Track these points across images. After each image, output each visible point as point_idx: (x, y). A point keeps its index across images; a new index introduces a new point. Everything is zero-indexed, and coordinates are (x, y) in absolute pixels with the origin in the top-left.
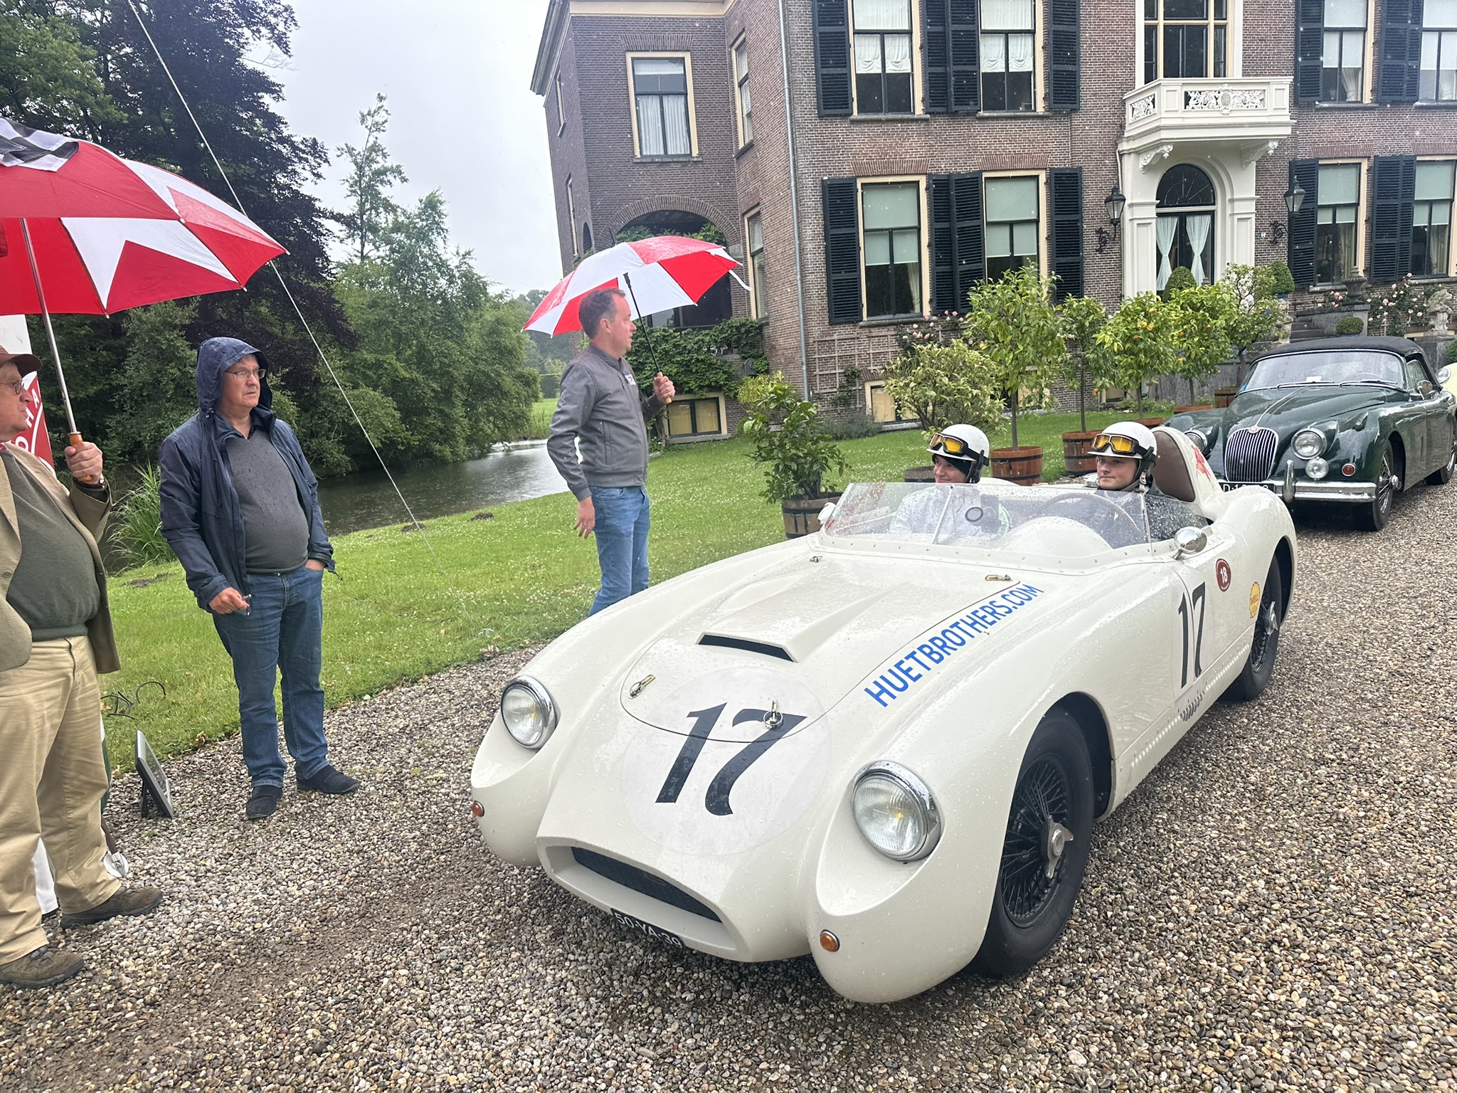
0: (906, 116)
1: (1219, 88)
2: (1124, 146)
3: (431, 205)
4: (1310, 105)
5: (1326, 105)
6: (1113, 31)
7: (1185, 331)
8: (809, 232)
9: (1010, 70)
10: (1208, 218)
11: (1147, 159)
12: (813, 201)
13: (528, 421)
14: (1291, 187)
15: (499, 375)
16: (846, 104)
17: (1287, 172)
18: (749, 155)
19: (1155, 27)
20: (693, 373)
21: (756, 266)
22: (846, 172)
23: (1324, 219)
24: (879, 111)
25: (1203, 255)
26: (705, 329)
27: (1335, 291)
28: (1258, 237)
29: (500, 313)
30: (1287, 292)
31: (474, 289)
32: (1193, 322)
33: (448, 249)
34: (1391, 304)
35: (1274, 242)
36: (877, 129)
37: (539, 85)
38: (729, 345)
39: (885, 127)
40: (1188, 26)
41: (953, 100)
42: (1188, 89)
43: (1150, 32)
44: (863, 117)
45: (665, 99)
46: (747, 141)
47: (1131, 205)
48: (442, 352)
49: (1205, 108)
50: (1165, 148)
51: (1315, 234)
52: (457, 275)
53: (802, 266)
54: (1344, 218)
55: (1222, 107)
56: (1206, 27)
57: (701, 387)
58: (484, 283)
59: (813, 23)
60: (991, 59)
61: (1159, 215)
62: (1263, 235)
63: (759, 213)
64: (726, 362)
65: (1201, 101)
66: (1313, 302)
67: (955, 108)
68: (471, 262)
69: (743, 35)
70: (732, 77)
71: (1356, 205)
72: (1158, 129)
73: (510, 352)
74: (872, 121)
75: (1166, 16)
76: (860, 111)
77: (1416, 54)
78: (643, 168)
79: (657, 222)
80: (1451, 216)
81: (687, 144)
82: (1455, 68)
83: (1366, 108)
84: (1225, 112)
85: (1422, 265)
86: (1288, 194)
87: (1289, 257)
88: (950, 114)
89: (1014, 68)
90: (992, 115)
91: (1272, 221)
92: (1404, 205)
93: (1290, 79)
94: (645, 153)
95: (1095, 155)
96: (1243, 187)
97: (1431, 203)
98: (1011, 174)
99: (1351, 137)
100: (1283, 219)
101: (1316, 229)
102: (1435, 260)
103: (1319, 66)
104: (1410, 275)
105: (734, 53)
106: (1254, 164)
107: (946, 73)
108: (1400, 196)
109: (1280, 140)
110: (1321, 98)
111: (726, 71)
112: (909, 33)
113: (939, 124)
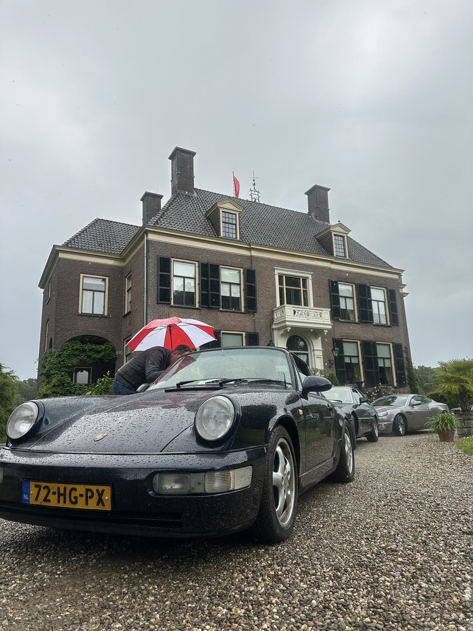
0: (192, 307)
1: (306, 310)
2: (274, 327)
4: (338, 320)
5: (343, 321)
6: (268, 288)
10: (306, 356)
11: (281, 332)
14: (334, 347)
16: (169, 300)
17: (332, 343)
18: (129, 316)
19: (283, 288)
23: (347, 360)
24: (182, 304)
28: (324, 364)
29: (5, 381)
34: (375, 394)
35: (330, 367)
36: (180, 310)
37: (42, 285)
39: (184, 310)
40: (294, 289)
41: (210, 304)
42: (295, 309)
43: (281, 290)
44: (175, 305)
45: (95, 293)
46: (129, 311)
49: (301, 316)
50: (288, 328)
51: (345, 366)
54: (354, 361)
55: (307, 317)
56: (300, 290)
59: (158, 270)
60: (224, 291)
62: (326, 364)
63: (130, 339)
65: (299, 313)
67: (211, 306)
69: (131, 273)
70: (125, 288)
71: (358, 357)
72: (285, 321)
74: (179, 307)
75: (286, 285)
76: (174, 303)
77: (371, 307)
78: (81, 318)
79: (83, 339)
80: (391, 364)
81: (103, 310)
82: (384, 314)
83: (356, 323)
84: (308, 318)
85: (384, 381)
86: (333, 350)
87: (336, 373)
88: (209, 308)
89: (233, 295)
90: (225, 310)
91: (329, 359)
92: (374, 358)
93: (330, 310)
94: (83, 312)
95: (263, 329)
96: (317, 345)
97: (384, 358)
98: (232, 332)
99: (353, 332)
100: (333, 359)
101: (345, 363)
102: (388, 380)
103: (339, 308)
104: (380, 384)
105: (127, 279)
106: (320, 338)
107: (207, 295)
108: (372, 355)
109: (328, 330)
110: (341, 318)
111: (123, 286)
112: (195, 279)
113: (204, 311)
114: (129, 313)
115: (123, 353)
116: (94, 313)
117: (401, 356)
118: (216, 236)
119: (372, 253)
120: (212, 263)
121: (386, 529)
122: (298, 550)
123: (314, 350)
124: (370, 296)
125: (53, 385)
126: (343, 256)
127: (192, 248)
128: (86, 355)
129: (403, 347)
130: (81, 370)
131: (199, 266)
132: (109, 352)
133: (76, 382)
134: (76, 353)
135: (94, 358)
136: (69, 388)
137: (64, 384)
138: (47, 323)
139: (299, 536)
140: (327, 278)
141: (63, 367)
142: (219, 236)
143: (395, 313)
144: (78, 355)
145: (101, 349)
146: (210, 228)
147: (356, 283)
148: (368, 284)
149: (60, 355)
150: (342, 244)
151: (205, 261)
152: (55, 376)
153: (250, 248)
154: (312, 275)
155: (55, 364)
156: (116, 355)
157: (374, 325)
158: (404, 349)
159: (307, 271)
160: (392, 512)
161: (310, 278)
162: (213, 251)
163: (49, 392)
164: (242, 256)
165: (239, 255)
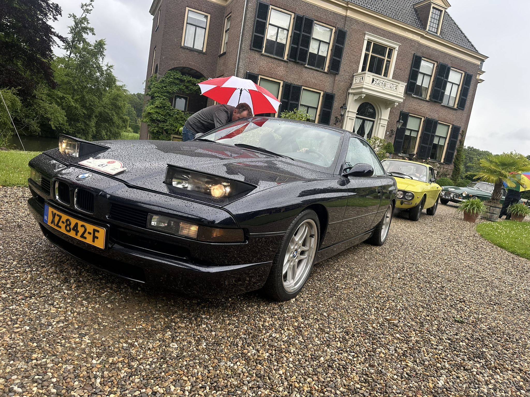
0: (281, 58)
1: (384, 80)
2: (350, 91)
3: (100, 45)
4: (410, 95)
5: (415, 96)
6: (354, 52)
9: (319, 54)
10: (372, 123)
11: (356, 97)
14: (400, 119)
15: (113, 115)
16: (261, 47)
17: (399, 115)
18: (224, 57)
19: (368, 55)
22: (256, 72)
23: (407, 133)
24: (272, 54)
25: (368, 134)
27: (406, 157)
28: (386, 133)
29: (119, 93)
31: (110, 80)
33: (104, 62)
35: (390, 136)
36: (270, 60)
37: (152, 11)
39: (273, 60)
40: (379, 58)
41: (298, 58)
42: (374, 77)
43: (366, 56)
44: (266, 54)
45: (197, 28)
46: (224, 52)
47: (348, 111)
48: (91, 100)
49: (378, 85)
50: (363, 95)
51: (404, 138)
52: (105, 73)
54: (414, 134)
56: (384, 60)
58: (115, 80)
59: (255, 16)
60: (313, 48)
61: (357, 117)
62: (388, 133)
65: (377, 82)
68: (112, 70)
69: (231, 14)
70: (224, 28)
71: (418, 131)
72: (362, 88)
73: (119, 108)
74: (269, 57)
75: (372, 52)
76: (265, 52)
77: (444, 88)
78: (183, 51)
79: (184, 71)
80: (445, 143)
81: (202, 46)
82: (455, 97)
83: (427, 101)
84: (384, 88)
85: (433, 156)
86: (398, 121)
87: (394, 142)
88: (296, 63)
90: (310, 67)
91: (391, 129)
92: (432, 135)
93: (406, 84)
94: (185, 45)
95: (340, 91)
96: (385, 115)
97: (440, 137)
98: (312, 90)
99: (420, 109)
100: (395, 129)
101: (404, 136)
102: (438, 156)
103: (415, 83)
104: (429, 158)
105: (226, 19)
106: (390, 109)
107: (297, 48)
108: (431, 132)
109: (399, 103)
110: (414, 93)
111: (222, 25)
112: (288, 30)
113: (291, 65)
114: (224, 53)
116: (195, 48)
117: (456, 138)
120: (307, 16)
121: (394, 302)
122: (320, 306)
123: (380, 119)
124: (447, 77)
125: (156, 106)
126: (435, 31)
128: (184, 85)
129: (461, 130)
130: (180, 97)
131: (294, 18)
133: (174, 107)
134: (177, 82)
135: (191, 89)
136: (169, 111)
137: (165, 106)
138: (155, 48)
139: (325, 293)
140: (413, 52)
141: (165, 92)
143: (464, 98)
144: (178, 84)
147: (439, 62)
148: (450, 65)
149: (163, 80)
150: (438, 19)
151: (301, 14)
152: (158, 99)
153: (347, 7)
155: (159, 88)
157: (442, 105)
158: (461, 132)
159: (396, 42)
160: (404, 286)
161: (397, 49)
162: (311, 4)
163: (152, 111)
164: (337, 14)
165: (335, 13)
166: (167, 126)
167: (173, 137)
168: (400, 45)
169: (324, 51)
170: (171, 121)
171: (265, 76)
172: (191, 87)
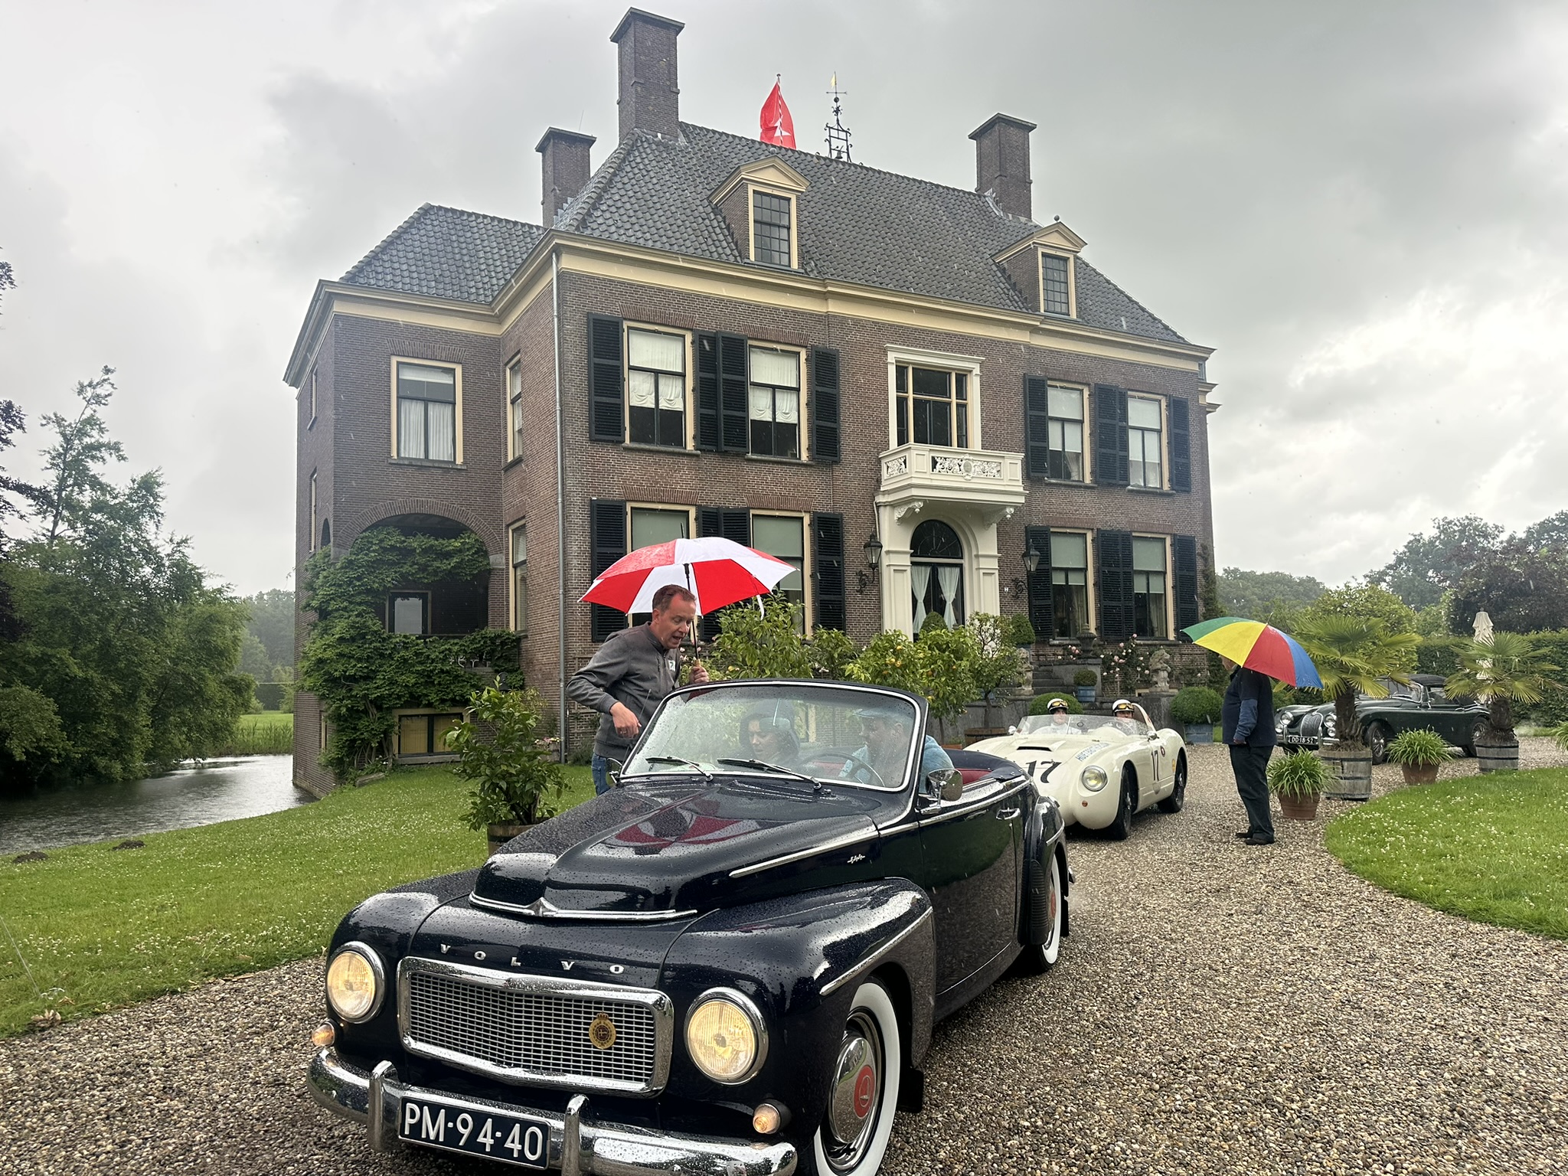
0: (677, 450)
1: (962, 457)
2: (880, 499)
3: (147, 486)
4: (1040, 480)
5: (1053, 481)
6: (870, 397)
7: (933, 671)
8: (575, 548)
9: (777, 420)
10: (957, 570)
11: (900, 513)
12: (580, 519)
13: (231, 733)
14: (1028, 548)
15: (202, 678)
16: (619, 431)
17: (1023, 538)
18: (517, 468)
19: (906, 399)
20: (434, 685)
21: (519, 578)
22: (616, 494)
23: (1058, 580)
24: (653, 441)
25: (954, 603)
26: (454, 638)
27: (1072, 645)
28: (1001, 591)
29: (213, 609)
30: (1029, 643)
31: (185, 579)
32: (940, 662)
33: (159, 536)
34: (1121, 661)
35: (1016, 597)
36: (649, 458)
37: (293, 376)
38: (481, 658)
39: (657, 458)
40: (934, 402)
41: (723, 440)
42: (935, 454)
43: (901, 403)
44: (635, 445)
45: (431, 406)
46: (517, 455)
47: (888, 552)
48: (132, 649)
49: (950, 473)
50: (916, 504)
51: (1052, 594)
52: (167, 564)
53: (565, 580)
54: (1075, 580)
55: (965, 474)
56: (949, 404)
57: (443, 701)
58: (200, 575)
59: (589, 352)
60: (759, 408)
61: (913, 564)
62: (1006, 589)
63: (524, 526)
64: (475, 675)
65: (946, 466)
66: (1054, 654)
67: (725, 448)
68: (187, 551)
69: (519, 356)
70: (505, 393)
71: (1085, 570)
72: (911, 486)
73: (221, 653)
74: (644, 451)
75: (915, 391)
76: (631, 440)
77: (1125, 446)
78: (398, 471)
79: (410, 524)
80: (1165, 587)
81: (450, 451)
82: (1157, 462)
83: (1087, 487)
84: (967, 478)
85: (1145, 628)
86: (1026, 554)
87: (1030, 612)
88: (720, 453)
89: (780, 419)
90: (760, 458)
91: (1013, 579)
92: (1125, 573)
93: (1022, 455)
94: (402, 455)
95: (855, 505)
96: (987, 545)
97: (1148, 573)
98: (777, 513)
99: (1076, 510)
100: (1022, 576)
101: (1052, 587)
102: (1155, 624)
103: (1046, 448)
104: (1135, 635)
105: (508, 371)
106: (994, 526)
107: (716, 416)
108: (1121, 565)
109: (1015, 508)
110: (1049, 474)
111: (499, 387)
112: (683, 375)
113: (709, 461)
114: (518, 461)
115: (507, 559)
116: (431, 458)
117: (1192, 566)
118: (738, 258)
119: (1137, 303)
120: (727, 333)
124: (1124, 417)
125: (337, 636)
127: (677, 292)
128: (414, 564)
129: (1198, 544)
130: (406, 596)
131: (693, 343)
132: (471, 555)
133: (392, 629)
134: (392, 557)
135: (435, 571)
136: (378, 645)
137: (366, 634)
138: (312, 476)
140: (1020, 372)
141: (360, 593)
142: (746, 260)
143: (1180, 460)
144: (394, 563)
145: (451, 548)
146: (721, 237)
147: (1092, 385)
148: (1122, 386)
149: (351, 562)
150: (1061, 282)
151: (710, 326)
152: (341, 616)
153: (825, 293)
154: (982, 364)
155: (340, 586)
156: (488, 564)
157: (1132, 491)
158: (1198, 549)
159: (970, 354)
161: (977, 370)
162: (731, 301)
163: (329, 654)
164: (804, 313)
165: (797, 312)
166: (377, 688)
167: (401, 717)
168: (983, 362)
169: (791, 411)
170: (388, 670)
171: (643, 501)
172: (437, 564)
